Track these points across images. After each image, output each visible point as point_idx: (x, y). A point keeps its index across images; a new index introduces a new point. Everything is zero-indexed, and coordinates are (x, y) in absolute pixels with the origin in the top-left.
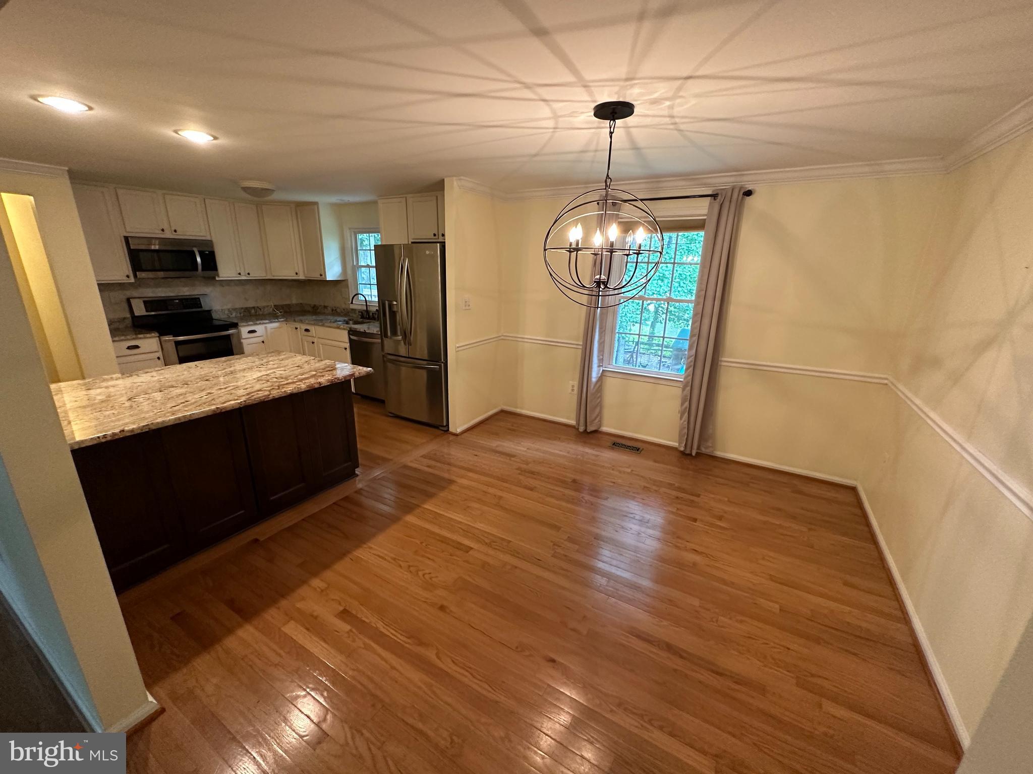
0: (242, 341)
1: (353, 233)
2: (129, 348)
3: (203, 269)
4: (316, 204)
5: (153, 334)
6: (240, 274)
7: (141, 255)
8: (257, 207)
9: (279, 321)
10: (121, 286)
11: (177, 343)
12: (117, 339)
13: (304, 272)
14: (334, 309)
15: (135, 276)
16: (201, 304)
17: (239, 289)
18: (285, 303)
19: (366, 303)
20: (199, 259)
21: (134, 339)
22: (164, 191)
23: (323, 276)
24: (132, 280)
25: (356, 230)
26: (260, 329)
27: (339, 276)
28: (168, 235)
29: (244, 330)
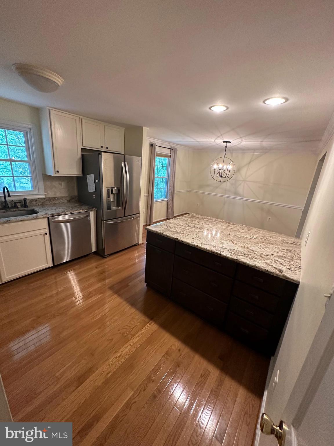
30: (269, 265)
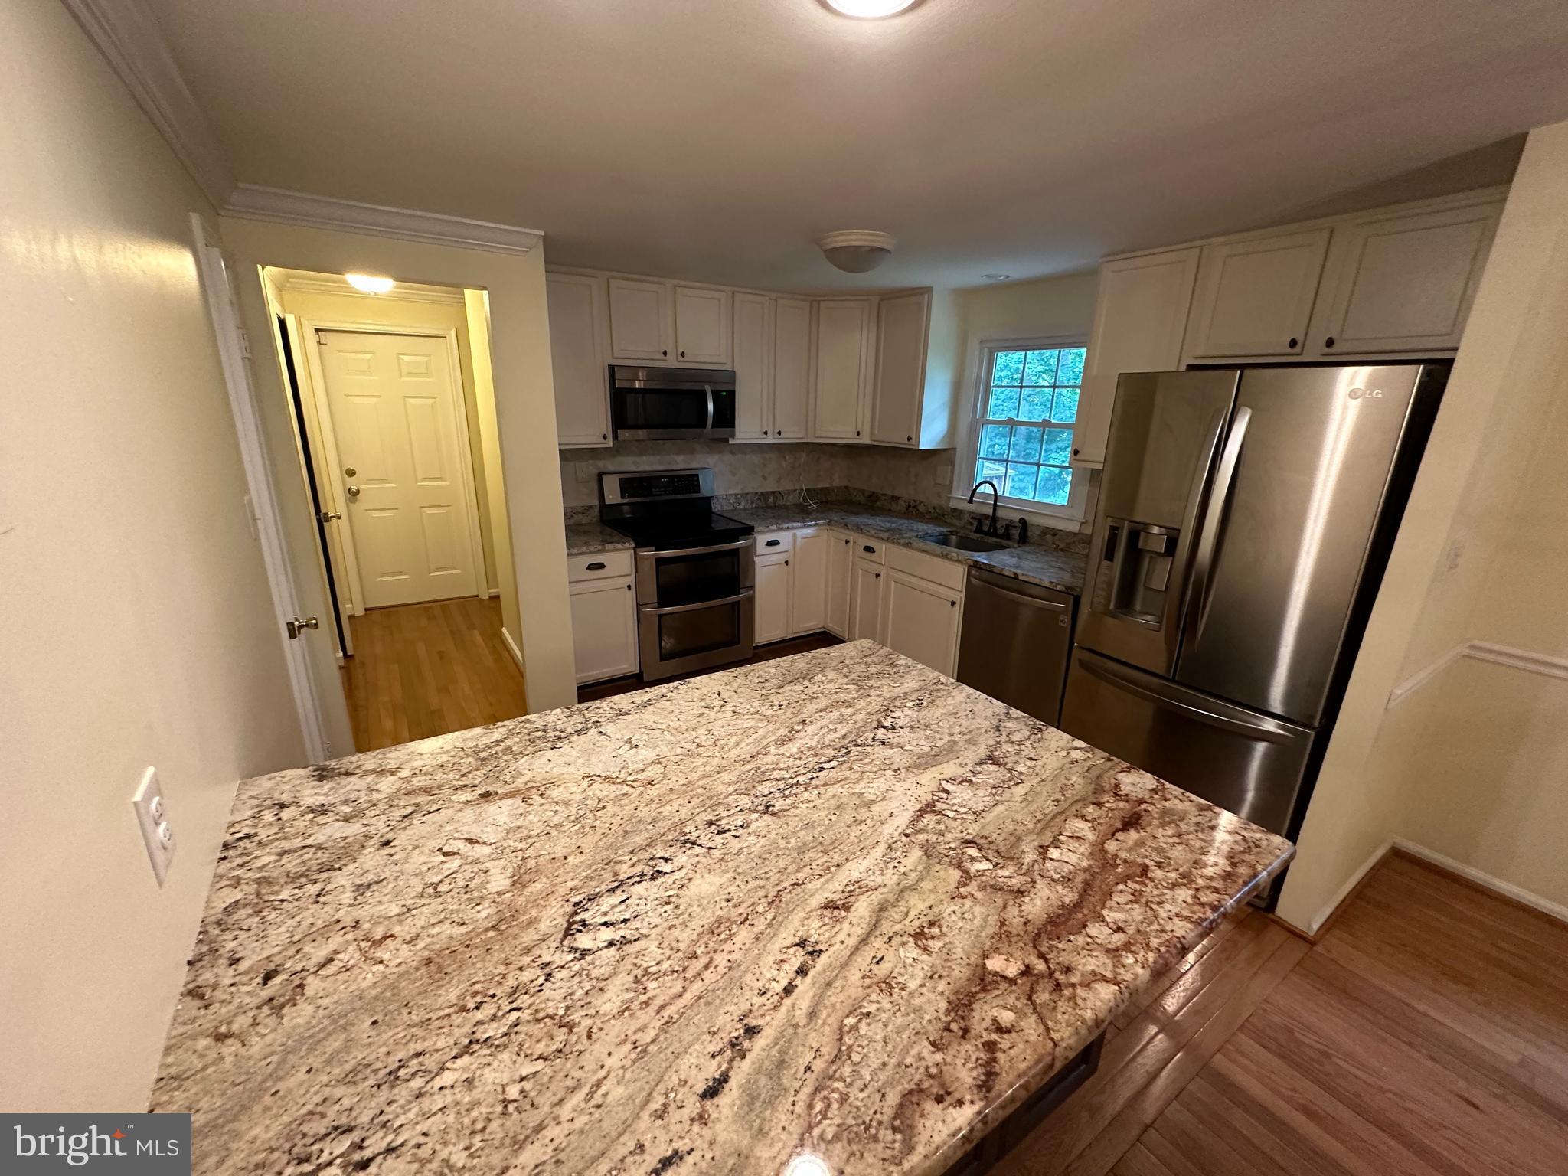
0: (756, 559)
1: (986, 350)
2: (591, 567)
3: (713, 426)
4: (927, 291)
5: (627, 544)
6: (766, 433)
7: (630, 397)
8: (811, 307)
9: (817, 525)
10: (594, 453)
11: (660, 562)
12: (575, 551)
13: (872, 427)
14: (912, 504)
15: (615, 437)
16: (699, 485)
17: (755, 459)
18: (819, 486)
19: (996, 501)
20: (711, 406)
21: (600, 551)
22: (676, 282)
23: (913, 442)
24: (610, 444)
25: (992, 345)
26: (784, 537)
27: (939, 444)
28: (671, 362)
29: (761, 539)
30: (374, 771)
